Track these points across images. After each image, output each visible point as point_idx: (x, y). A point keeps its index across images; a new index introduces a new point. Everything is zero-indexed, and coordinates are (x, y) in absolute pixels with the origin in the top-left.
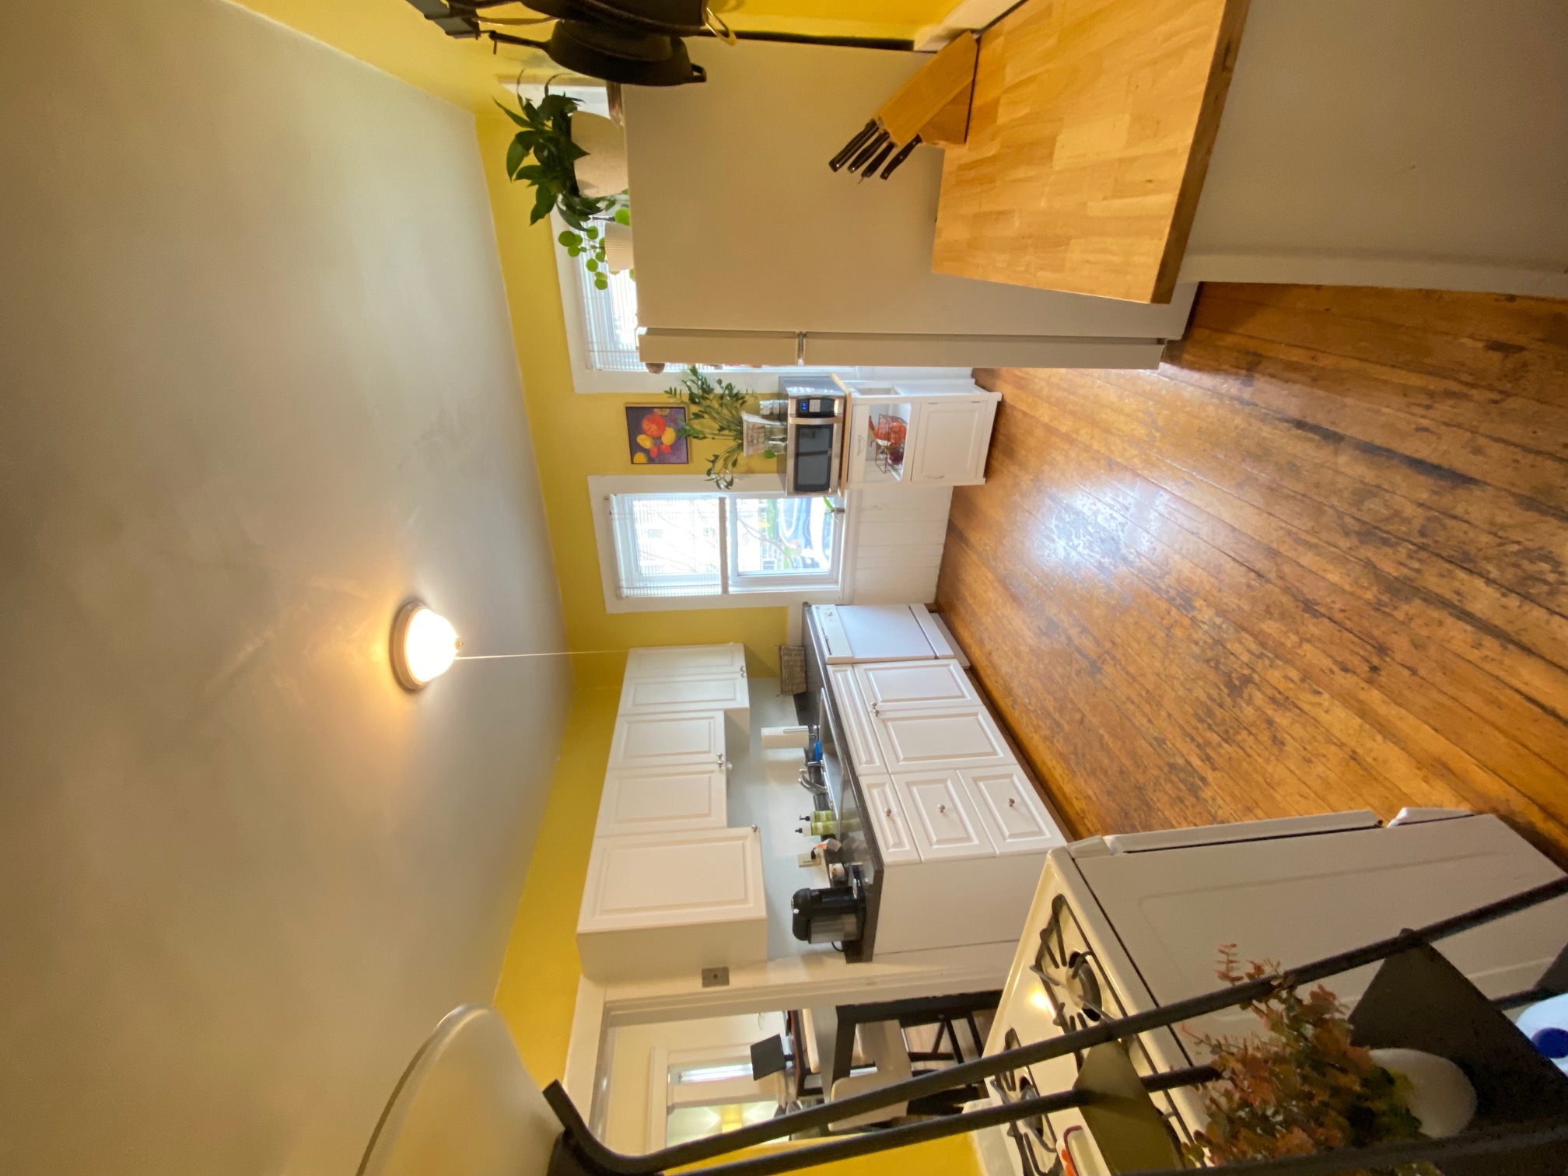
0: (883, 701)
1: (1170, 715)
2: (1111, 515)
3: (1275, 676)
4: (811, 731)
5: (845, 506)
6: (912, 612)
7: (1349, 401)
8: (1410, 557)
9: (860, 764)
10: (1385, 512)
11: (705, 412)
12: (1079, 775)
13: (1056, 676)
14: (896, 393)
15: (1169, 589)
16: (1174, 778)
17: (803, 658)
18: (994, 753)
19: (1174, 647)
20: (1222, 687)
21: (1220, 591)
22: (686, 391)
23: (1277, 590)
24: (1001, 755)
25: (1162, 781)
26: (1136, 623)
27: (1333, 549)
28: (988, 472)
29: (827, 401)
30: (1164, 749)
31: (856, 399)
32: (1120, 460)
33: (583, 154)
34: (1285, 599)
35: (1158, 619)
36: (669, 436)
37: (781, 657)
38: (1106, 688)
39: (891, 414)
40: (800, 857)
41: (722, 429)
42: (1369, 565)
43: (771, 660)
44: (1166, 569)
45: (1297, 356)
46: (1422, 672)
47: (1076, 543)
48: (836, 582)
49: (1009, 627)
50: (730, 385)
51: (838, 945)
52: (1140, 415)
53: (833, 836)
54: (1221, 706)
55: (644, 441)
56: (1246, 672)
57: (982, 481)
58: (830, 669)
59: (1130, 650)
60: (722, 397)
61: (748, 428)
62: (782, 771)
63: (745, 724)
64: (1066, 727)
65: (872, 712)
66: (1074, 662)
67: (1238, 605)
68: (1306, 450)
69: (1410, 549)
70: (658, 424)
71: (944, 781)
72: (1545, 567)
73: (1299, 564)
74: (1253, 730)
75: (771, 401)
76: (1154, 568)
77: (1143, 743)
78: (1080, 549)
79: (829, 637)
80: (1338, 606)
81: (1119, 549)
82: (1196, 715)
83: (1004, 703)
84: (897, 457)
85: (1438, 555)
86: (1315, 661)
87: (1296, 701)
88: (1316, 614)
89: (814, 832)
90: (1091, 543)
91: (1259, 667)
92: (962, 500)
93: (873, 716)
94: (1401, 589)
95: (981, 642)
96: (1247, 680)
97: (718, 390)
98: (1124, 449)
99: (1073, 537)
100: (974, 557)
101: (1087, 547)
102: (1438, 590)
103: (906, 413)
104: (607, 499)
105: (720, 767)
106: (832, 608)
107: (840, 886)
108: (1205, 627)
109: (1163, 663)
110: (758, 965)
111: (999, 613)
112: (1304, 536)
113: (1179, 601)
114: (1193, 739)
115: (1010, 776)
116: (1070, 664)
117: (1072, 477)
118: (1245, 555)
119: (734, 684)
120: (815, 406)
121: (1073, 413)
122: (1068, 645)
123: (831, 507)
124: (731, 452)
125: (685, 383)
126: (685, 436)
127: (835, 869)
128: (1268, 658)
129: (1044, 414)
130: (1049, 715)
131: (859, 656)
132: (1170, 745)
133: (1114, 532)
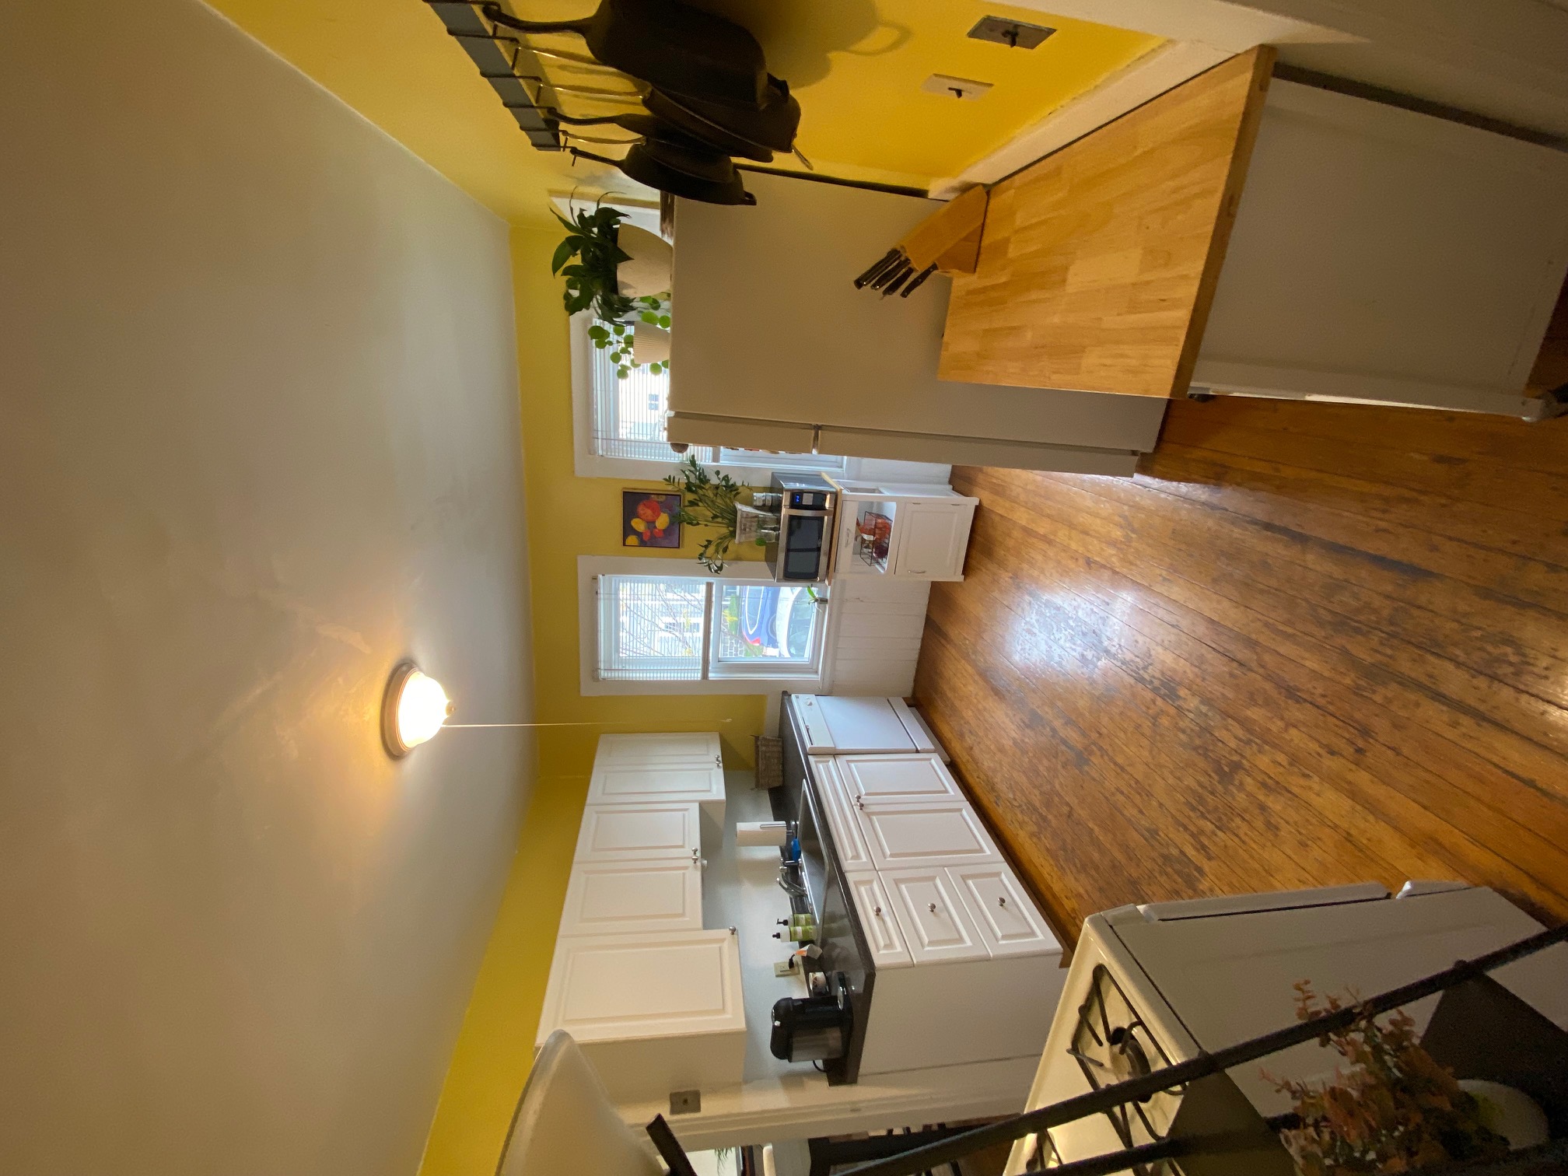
0: (866, 794)
1: (1161, 805)
2: (1092, 610)
3: (1264, 762)
4: (788, 826)
5: (828, 596)
6: (890, 703)
7: (1311, 506)
8: (1382, 644)
9: (846, 860)
10: (1354, 603)
11: (701, 501)
12: (1068, 871)
13: (1041, 768)
14: (880, 492)
15: (1153, 680)
16: (1169, 870)
17: (780, 749)
18: (981, 850)
19: (1161, 735)
20: (1212, 774)
21: (1204, 679)
22: (684, 480)
23: (1259, 678)
24: (988, 852)
25: (1157, 875)
26: (1121, 713)
27: (1309, 638)
28: (967, 570)
29: (820, 496)
30: (1157, 841)
31: (846, 495)
32: (1098, 559)
33: (628, 258)
34: (1268, 686)
35: (1144, 709)
36: (662, 521)
37: (757, 747)
38: (1094, 780)
39: (875, 511)
40: (776, 965)
41: (715, 517)
42: (1344, 652)
43: (746, 751)
44: (1150, 661)
45: (1260, 467)
46: (1405, 751)
47: (1057, 637)
48: (816, 672)
49: (991, 720)
50: (727, 476)
51: (820, 1063)
52: (1117, 518)
53: (811, 942)
54: (1212, 793)
55: (638, 524)
56: (1236, 758)
57: (960, 578)
58: (811, 759)
59: (1117, 741)
60: (717, 487)
61: (742, 517)
62: (758, 871)
63: (719, 818)
64: (1054, 822)
65: (856, 805)
66: (1060, 754)
67: (1223, 694)
68: (1278, 550)
69: (1382, 637)
70: (653, 510)
71: (933, 879)
72: (1509, 650)
73: (1279, 654)
74: (1247, 816)
75: (764, 494)
76: (1138, 660)
77: (1135, 834)
78: (1062, 642)
79: (810, 727)
80: (1320, 691)
81: (1101, 642)
82: (1188, 803)
83: (986, 799)
84: (881, 551)
85: (1409, 643)
86: (1302, 745)
87: (1286, 785)
88: (1298, 700)
89: (792, 937)
90: (1072, 637)
91: (1247, 752)
92: (940, 597)
93: (857, 809)
94: (1377, 674)
95: (962, 736)
96: (1236, 767)
97: (714, 481)
98: (1102, 549)
99: (1054, 631)
100: (953, 651)
101: (1069, 640)
102: (1413, 675)
103: (891, 510)
104: (595, 578)
105: (695, 863)
106: (812, 698)
107: (821, 998)
108: (1191, 715)
109: (1151, 752)
110: (732, 1087)
111: (980, 707)
112: (1281, 627)
113: (1163, 691)
114: (1186, 829)
115: (998, 874)
116: (1056, 757)
117: (1051, 575)
118: (1226, 646)
119: (710, 774)
120: (807, 500)
121: (1049, 516)
122: (1053, 737)
123: (814, 597)
124: (723, 538)
125: (684, 472)
126: (677, 521)
127: (816, 979)
128: (1256, 744)
129: (1021, 517)
130: (1035, 809)
131: (841, 747)
132: (1163, 835)
133: (1096, 626)
